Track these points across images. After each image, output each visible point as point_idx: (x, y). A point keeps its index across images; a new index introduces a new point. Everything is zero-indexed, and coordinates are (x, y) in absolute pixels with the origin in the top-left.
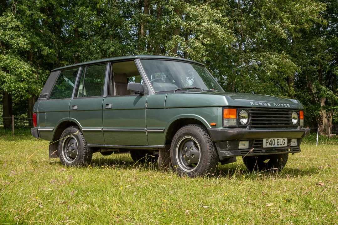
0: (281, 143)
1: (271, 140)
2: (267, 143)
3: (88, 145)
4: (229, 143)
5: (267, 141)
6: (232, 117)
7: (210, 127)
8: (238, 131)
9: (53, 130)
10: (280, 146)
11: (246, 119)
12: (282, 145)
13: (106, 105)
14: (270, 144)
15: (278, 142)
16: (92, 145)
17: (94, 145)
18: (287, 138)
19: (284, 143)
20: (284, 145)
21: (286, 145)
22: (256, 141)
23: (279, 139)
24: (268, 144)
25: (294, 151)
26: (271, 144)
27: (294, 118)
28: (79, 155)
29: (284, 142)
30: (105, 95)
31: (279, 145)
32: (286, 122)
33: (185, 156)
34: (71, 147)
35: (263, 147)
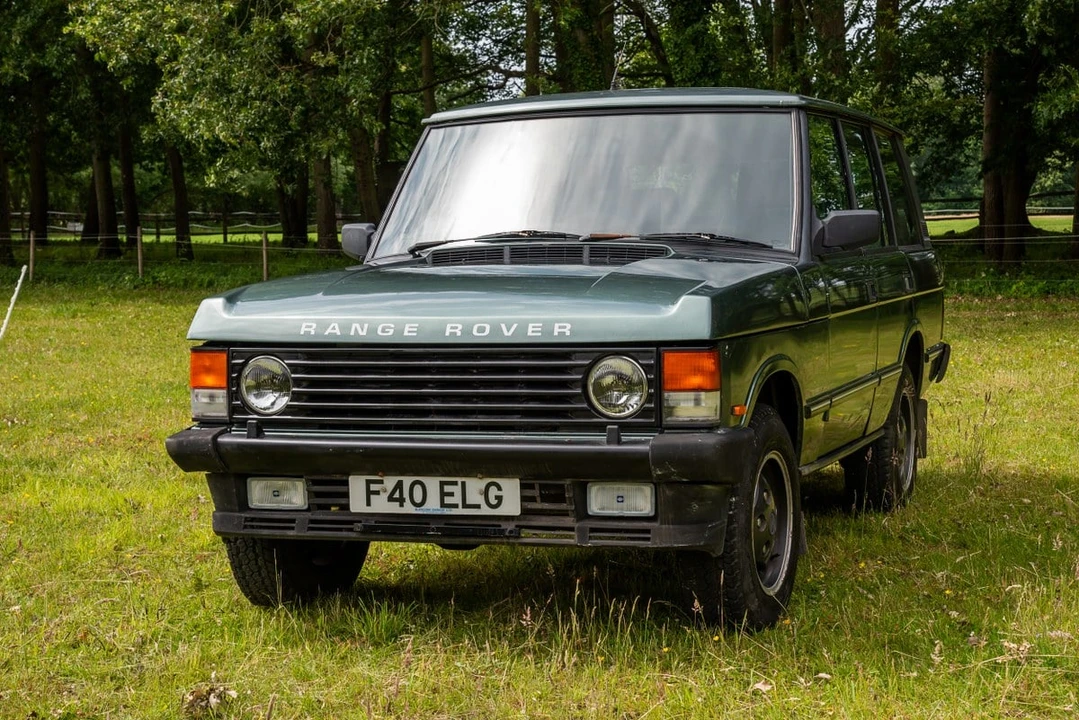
0: (474, 497)
1: (399, 485)
2: (377, 493)
5: (374, 487)
10: (460, 511)
12: (478, 506)
14: (391, 499)
15: (443, 494)
19: (493, 501)
20: (493, 507)
21: (509, 509)
23: (459, 480)
24: (380, 500)
25: (592, 538)
26: (401, 501)
29: (499, 499)
31: (456, 506)
35: (348, 509)
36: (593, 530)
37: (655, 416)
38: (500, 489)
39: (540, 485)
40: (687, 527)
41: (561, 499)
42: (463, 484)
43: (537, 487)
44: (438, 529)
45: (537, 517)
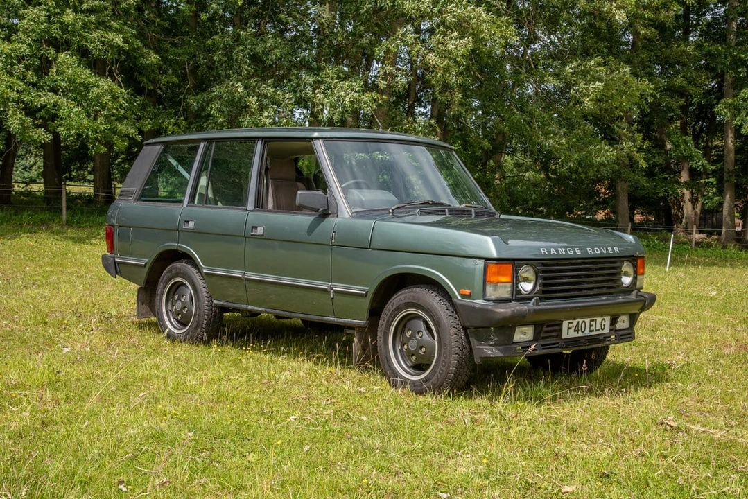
0: (598, 327)
1: (578, 323)
2: (571, 328)
3: (215, 302)
4: (494, 332)
5: (570, 326)
6: (503, 279)
7: (460, 298)
8: (513, 311)
9: (146, 263)
10: (594, 333)
11: (530, 283)
12: (599, 330)
13: (253, 227)
14: (575, 331)
15: (591, 326)
16: (222, 303)
17: (225, 303)
18: (609, 317)
19: (603, 327)
20: (603, 329)
21: (607, 330)
22: (548, 326)
23: (595, 319)
24: (571, 331)
25: (621, 338)
27: (626, 274)
28: (197, 320)
29: (604, 325)
30: (251, 206)
31: (593, 331)
32: (610, 284)
33: (405, 347)
34: (180, 302)
36: (621, 335)
37: (635, 286)
38: (605, 321)
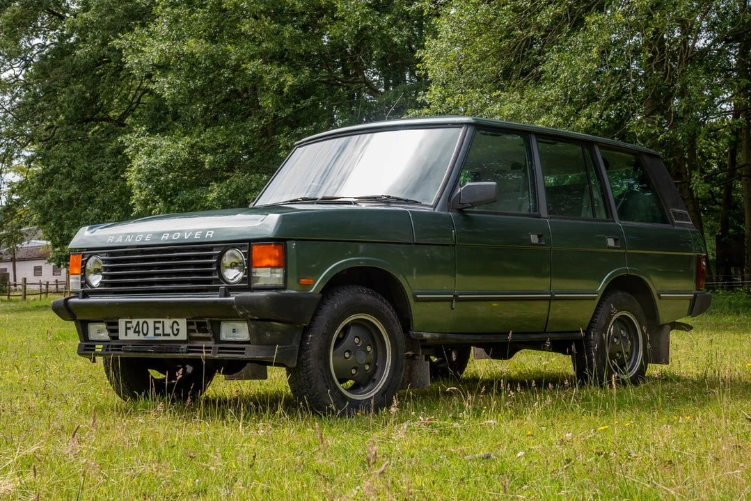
0: (168, 331)
1: (138, 323)
2: (129, 328)
5: (129, 325)
10: (162, 338)
12: (169, 335)
14: (135, 332)
15: (156, 328)
18: (186, 320)
19: (175, 332)
20: (175, 335)
21: (184, 337)
22: (109, 325)
23: (161, 320)
24: (131, 332)
25: (219, 353)
26: (139, 332)
29: (178, 330)
31: (160, 335)
35: (118, 339)
36: (220, 348)
37: (248, 283)
38: (178, 325)
39: (197, 323)
40: (263, 347)
41: (206, 331)
42: (163, 322)
43: (195, 323)
44: (153, 348)
45: (198, 342)
